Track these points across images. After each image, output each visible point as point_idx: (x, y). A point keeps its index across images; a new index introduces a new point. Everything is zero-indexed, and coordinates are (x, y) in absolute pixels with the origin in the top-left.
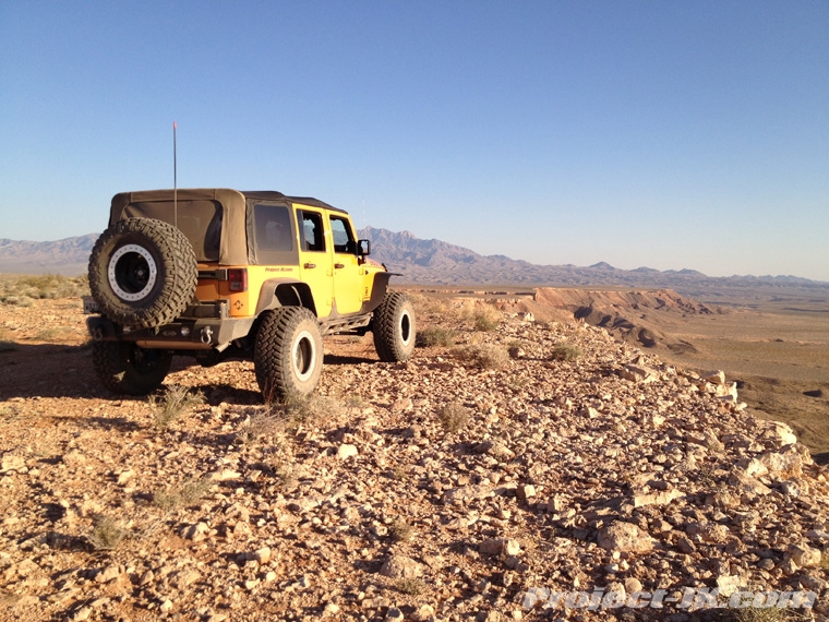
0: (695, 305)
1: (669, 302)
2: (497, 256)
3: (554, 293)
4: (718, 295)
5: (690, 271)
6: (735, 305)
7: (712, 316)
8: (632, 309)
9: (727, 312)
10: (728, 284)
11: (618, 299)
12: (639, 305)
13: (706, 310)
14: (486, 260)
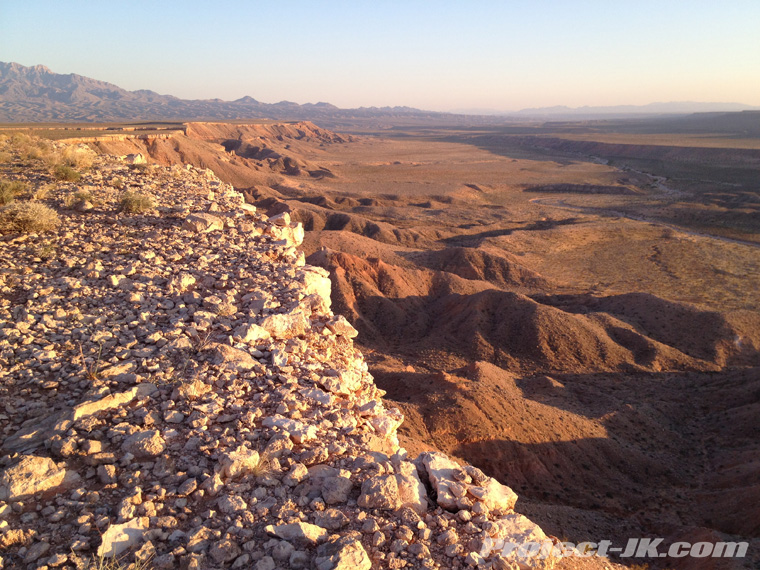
0: (330, 135)
1: (309, 133)
2: (142, 91)
3: (205, 128)
4: (349, 125)
5: (324, 104)
6: (362, 134)
7: (345, 144)
8: (278, 141)
9: (357, 140)
10: (356, 116)
11: (264, 132)
12: (283, 137)
13: (339, 139)
14: (132, 96)
